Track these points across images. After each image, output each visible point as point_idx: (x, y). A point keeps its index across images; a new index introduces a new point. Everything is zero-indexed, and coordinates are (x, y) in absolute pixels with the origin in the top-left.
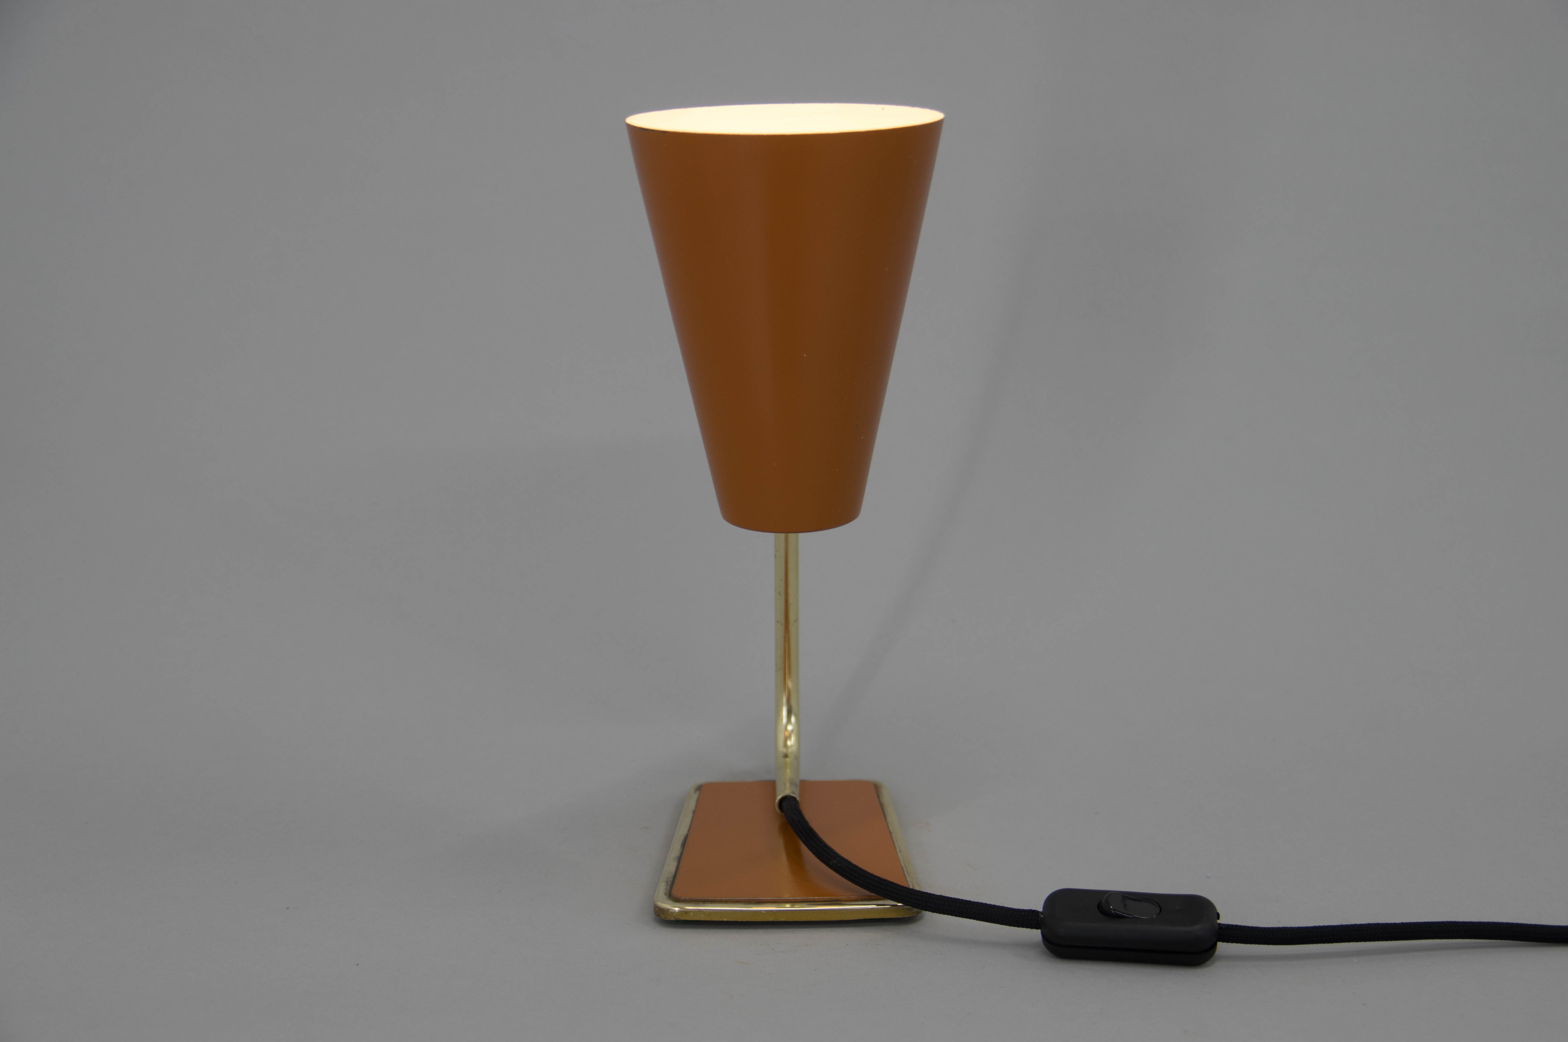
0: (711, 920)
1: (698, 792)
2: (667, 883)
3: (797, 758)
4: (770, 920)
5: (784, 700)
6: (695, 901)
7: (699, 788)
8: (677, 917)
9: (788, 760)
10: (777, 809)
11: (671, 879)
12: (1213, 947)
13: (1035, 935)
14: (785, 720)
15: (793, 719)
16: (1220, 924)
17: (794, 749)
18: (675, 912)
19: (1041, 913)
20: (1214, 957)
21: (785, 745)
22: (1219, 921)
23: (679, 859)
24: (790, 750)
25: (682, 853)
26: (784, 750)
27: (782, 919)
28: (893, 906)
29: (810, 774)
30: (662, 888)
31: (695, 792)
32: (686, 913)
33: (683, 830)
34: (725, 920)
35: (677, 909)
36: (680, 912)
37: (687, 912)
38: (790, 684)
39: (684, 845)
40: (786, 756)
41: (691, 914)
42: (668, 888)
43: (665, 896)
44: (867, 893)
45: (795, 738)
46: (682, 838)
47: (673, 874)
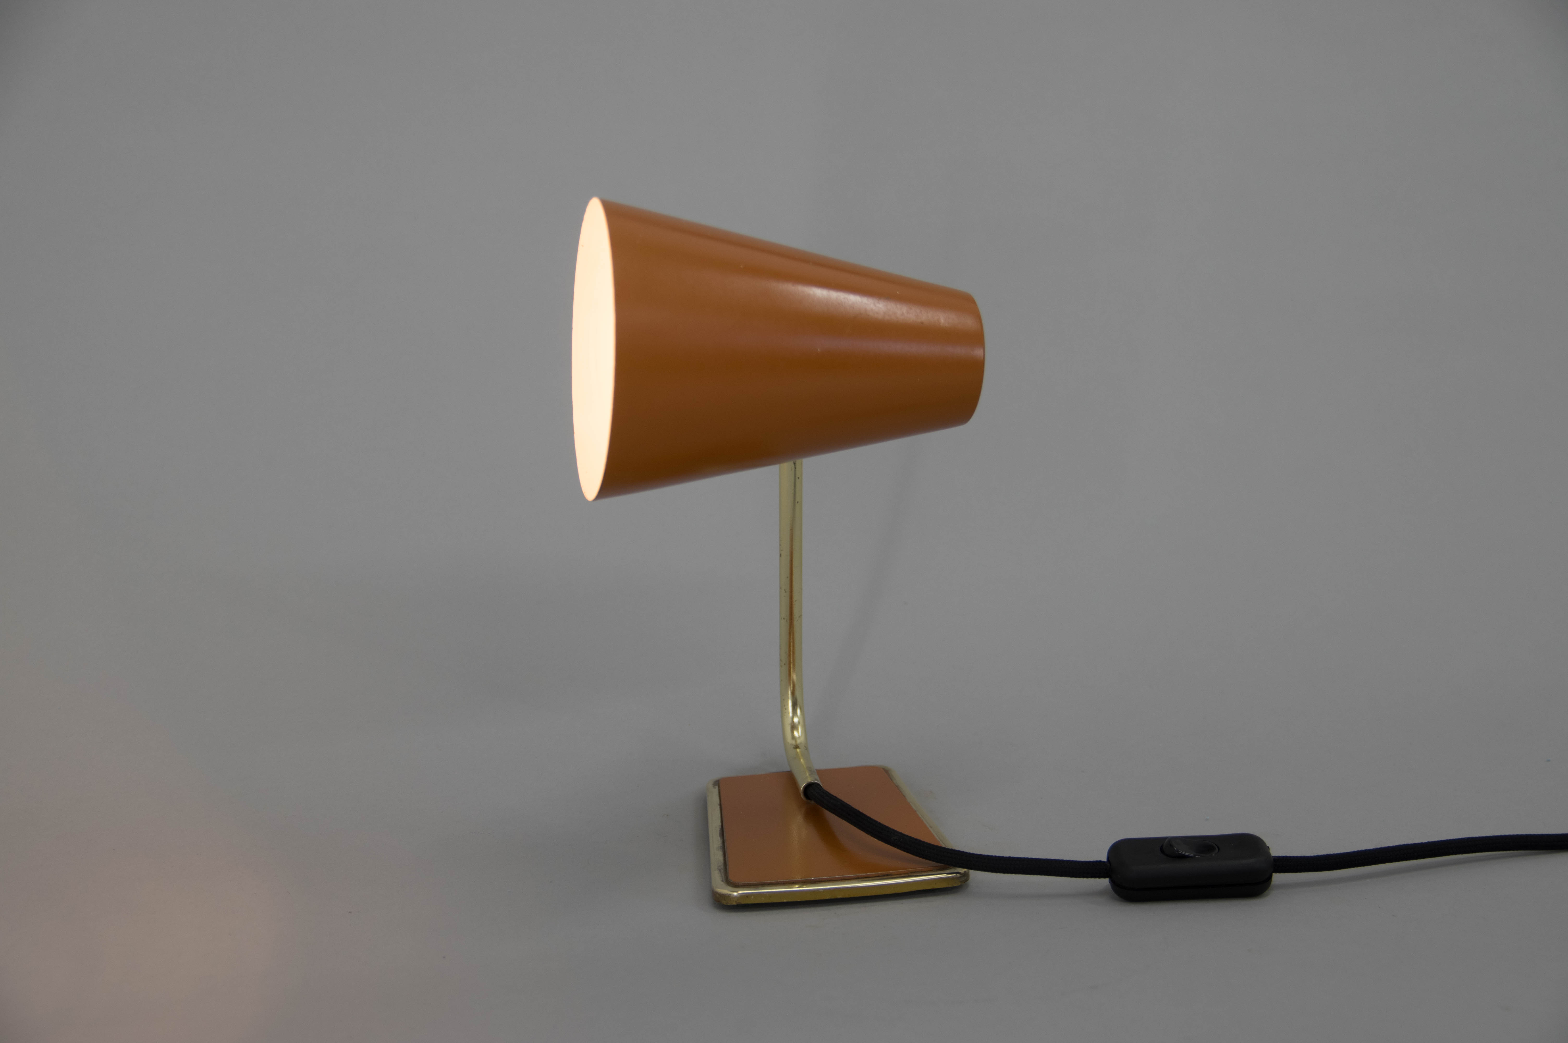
0: (771, 902)
1: (717, 787)
2: (720, 871)
3: (807, 747)
4: (828, 898)
5: (790, 692)
6: (753, 885)
7: (717, 783)
8: (738, 901)
9: (798, 750)
10: (801, 794)
11: (722, 867)
12: (1270, 877)
13: (1104, 883)
14: (791, 714)
15: (799, 711)
16: (1271, 857)
17: (802, 740)
18: (735, 896)
19: (1106, 863)
20: (1270, 888)
21: (793, 737)
22: (1271, 854)
23: (724, 848)
24: (799, 741)
25: (723, 842)
26: (793, 742)
27: (839, 897)
30: (717, 876)
31: (714, 787)
32: (747, 897)
33: (716, 822)
34: (785, 901)
35: (735, 894)
36: (740, 896)
38: (794, 677)
39: (722, 835)
40: (797, 747)
41: (752, 897)
42: (723, 875)
43: (722, 883)
45: (801, 729)
46: (718, 829)
47: (723, 862)
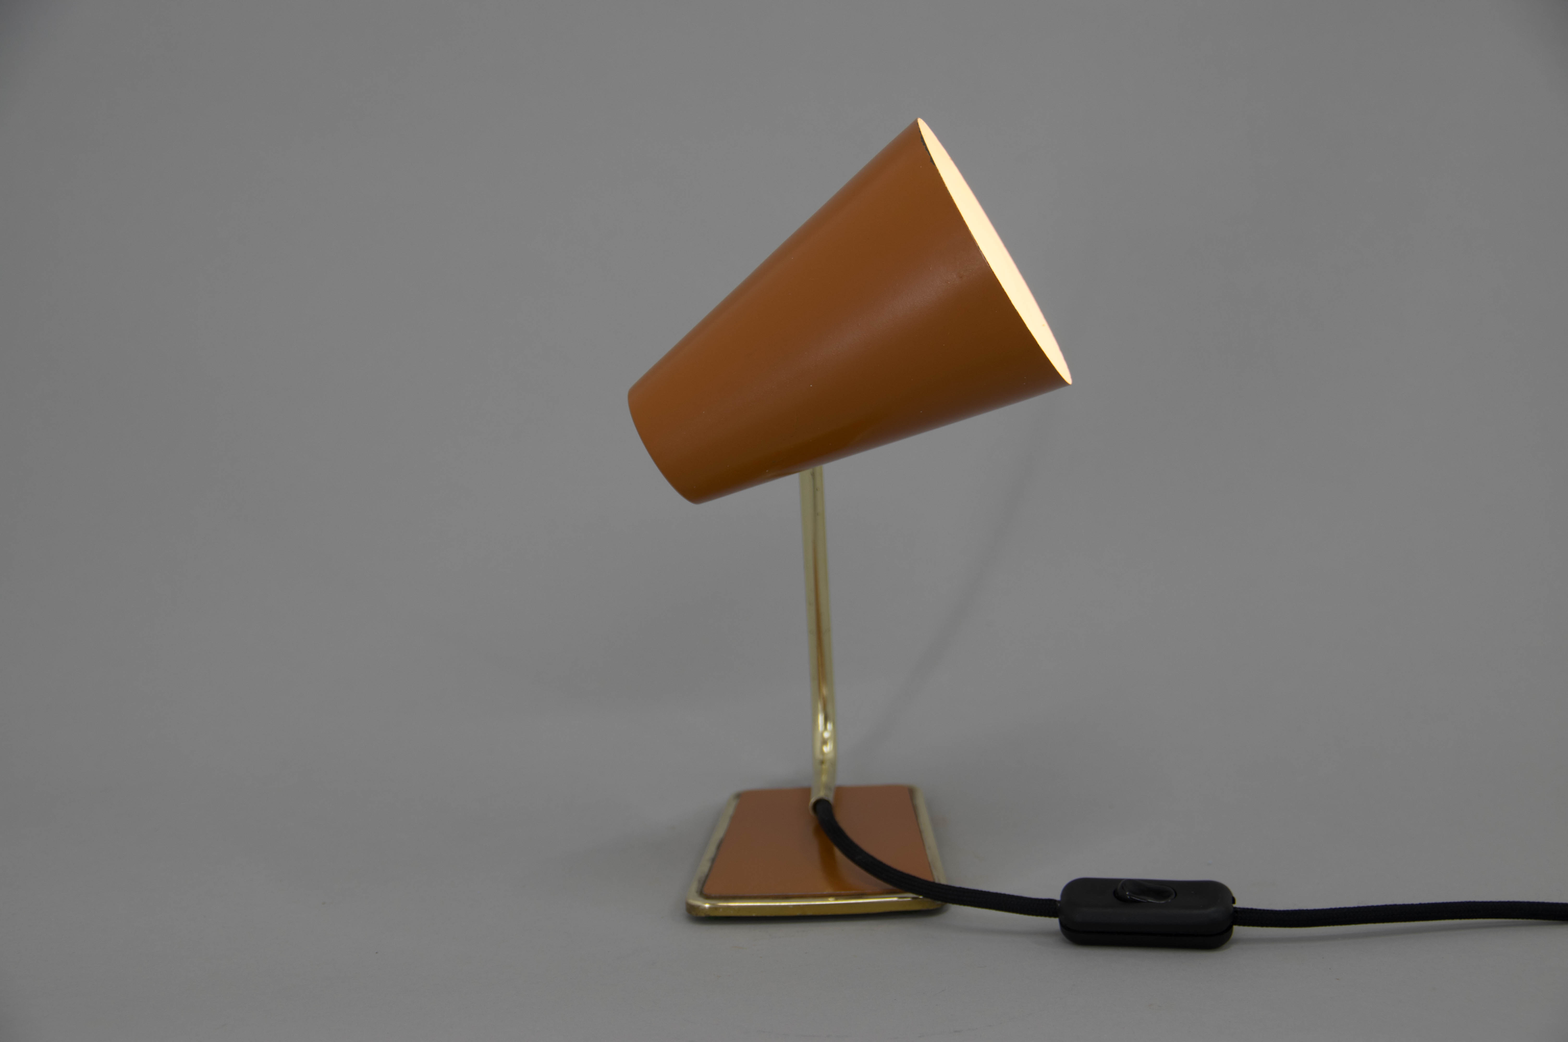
0: (739, 915)
1: (737, 799)
2: (699, 882)
3: (834, 763)
5: (822, 705)
6: (725, 898)
8: (707, 913)
9: (824, 767)
10: (811, 812)
11: (704, 878)
12: (1229, 930)
13: (1054, 923)
14: (822, 729)
15: (829, 726)
16: (1235, 908)
17: (830, 755)
18: (705, 909)
19: (1059, 902)
20: (1230, 940)
21: (822, 751)
22: (1234, 905)
23: (713, 860)
24: (826, 756)
25: (716, 855)
26: (820, 756)
28: (913, 898)
29: (845, 779)
30: (694, 886)
31: (735, 799)
33: (719, 834)
34: (754, 915)
35: (707, 905)
36: (710, 908)
37: (716, 908)
38: (827, 693)
39: (719, 847)
40: (822, 762)
41: (721, 910)
42: (700, 886)
43: (696, 894)
44: (889, 887)
45: (832, 746)
46: (716, 841)
47: (707, 873)
